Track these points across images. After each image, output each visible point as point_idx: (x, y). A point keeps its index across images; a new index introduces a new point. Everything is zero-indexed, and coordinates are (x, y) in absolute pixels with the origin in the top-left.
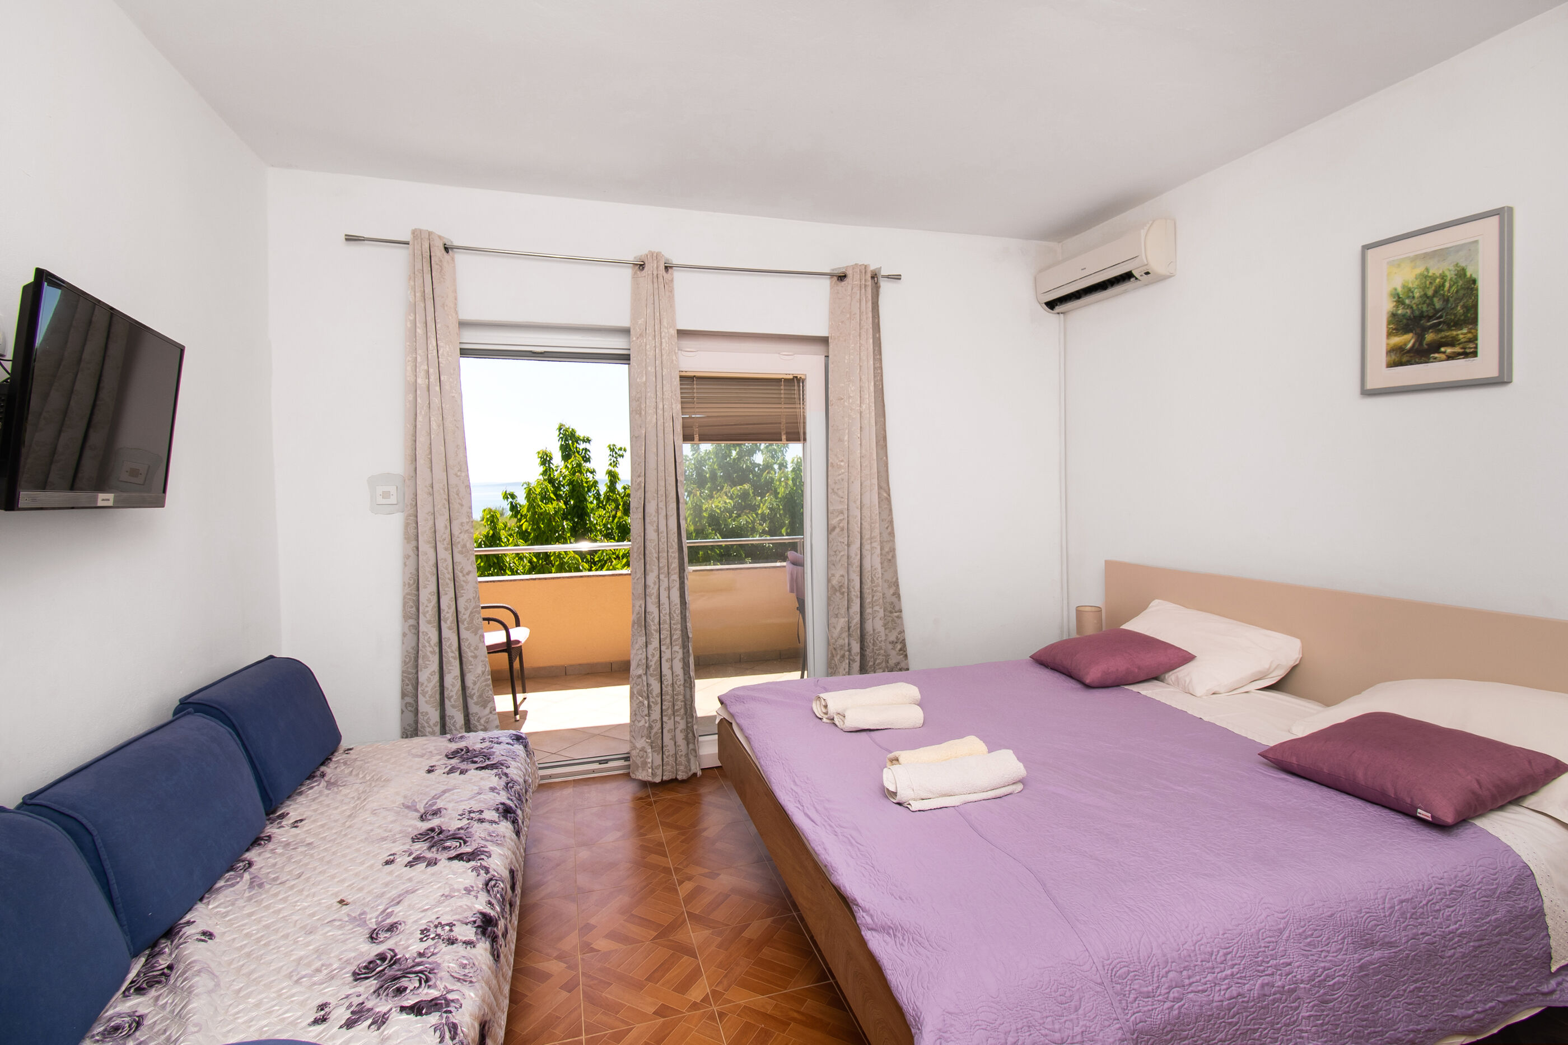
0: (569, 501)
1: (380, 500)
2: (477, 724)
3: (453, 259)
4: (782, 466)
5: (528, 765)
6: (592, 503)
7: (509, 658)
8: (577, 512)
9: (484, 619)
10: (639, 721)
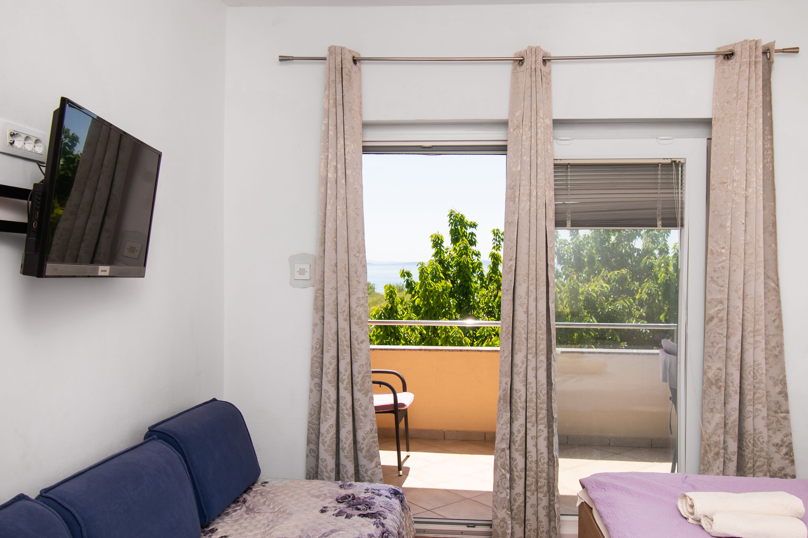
0: (456, 280)
1: (298, 276)
2: (365, 475)
3: (360, 69)
4: (664, 251)
5: (403, 519)
6: (476, 282)
7: (396, 419)
8: (463, 291)
9: (374, 382)
10: (501, 493)
